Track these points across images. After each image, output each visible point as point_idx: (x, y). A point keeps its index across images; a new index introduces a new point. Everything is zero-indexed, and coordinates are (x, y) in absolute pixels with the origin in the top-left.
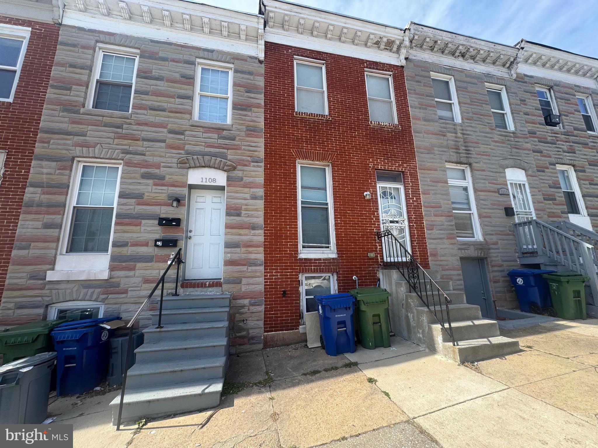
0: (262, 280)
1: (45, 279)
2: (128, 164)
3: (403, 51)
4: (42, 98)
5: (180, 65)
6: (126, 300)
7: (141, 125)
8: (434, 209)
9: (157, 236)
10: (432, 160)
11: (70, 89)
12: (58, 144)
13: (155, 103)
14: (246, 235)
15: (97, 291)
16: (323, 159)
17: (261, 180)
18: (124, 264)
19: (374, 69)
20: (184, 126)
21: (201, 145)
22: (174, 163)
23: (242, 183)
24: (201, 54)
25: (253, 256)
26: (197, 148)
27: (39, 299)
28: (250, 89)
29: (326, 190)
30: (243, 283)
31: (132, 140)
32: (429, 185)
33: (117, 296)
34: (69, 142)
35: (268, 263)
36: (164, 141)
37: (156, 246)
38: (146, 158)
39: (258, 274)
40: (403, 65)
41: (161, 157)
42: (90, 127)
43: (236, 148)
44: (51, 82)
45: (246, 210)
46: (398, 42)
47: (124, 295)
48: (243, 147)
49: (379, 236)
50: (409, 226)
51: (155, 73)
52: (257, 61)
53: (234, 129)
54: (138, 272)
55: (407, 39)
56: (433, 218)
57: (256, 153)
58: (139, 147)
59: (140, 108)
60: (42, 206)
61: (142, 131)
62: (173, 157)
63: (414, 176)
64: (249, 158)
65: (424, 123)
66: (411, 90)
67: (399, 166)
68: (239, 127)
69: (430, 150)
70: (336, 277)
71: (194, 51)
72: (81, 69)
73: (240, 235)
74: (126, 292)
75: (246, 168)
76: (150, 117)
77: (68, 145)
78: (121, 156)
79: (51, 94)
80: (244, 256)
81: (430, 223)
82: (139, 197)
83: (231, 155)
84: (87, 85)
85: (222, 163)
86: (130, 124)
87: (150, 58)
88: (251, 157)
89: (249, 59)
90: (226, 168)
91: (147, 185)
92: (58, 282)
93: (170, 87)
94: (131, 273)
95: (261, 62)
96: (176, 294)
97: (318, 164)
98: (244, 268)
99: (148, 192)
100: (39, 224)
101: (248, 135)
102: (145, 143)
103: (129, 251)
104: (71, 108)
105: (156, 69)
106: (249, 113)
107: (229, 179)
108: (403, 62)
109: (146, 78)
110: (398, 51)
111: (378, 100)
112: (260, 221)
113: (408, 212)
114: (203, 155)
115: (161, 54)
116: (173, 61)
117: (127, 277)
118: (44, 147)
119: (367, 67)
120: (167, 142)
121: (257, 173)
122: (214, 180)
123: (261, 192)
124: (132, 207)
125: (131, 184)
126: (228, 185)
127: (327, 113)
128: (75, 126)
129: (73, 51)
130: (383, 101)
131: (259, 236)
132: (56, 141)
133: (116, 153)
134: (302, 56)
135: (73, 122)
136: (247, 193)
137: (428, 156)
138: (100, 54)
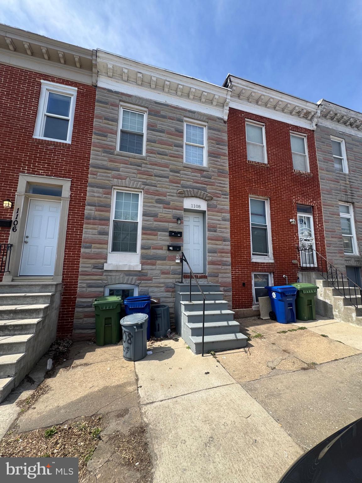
0: (230, 275)
1: (103, 269)
2: (147, 192)
3: (315, 120)
4: (89, 141)
5: (174, 121)
6: (152, 285)
7: (153, 165)
8: (331, 233)
9: (168, 243)
10: (331, 199)
11: (106, 136)
12: (103, 176)
13: (160, 149)
14: (220, 245)
15: (135, 278)
16: (264, 194)
17: (228, 208)
18: (149, 261)
19: (295, 131)
20: (179, 167)
21: (191, 181)
22: (175, 193)
23: (216, 209)
24: (188, 114)
25: (225, 259)
26: (189, 183)
27: (100, 281)
28: (219, 142)
29: (265, 216)
30: (219, 276)
31: (148, 175)
32: (328, 217)
33: (146, 282)
34: (109, 175)
35: (233, 264)
36: (167, 177)
37: (169, 250)
38: (158, 189)
39: (228, 271)
40: (314, 129)
41: (167, 188)
42: (122, 165)
43: (212, 184)
44: (94, 130)
45: (220, 228)
46: (313, 114)
47: (150, 282)
48: (216, 184)
49: (298, 248)
50: (316, 243)
51: (159, 127)
52: (223, 122)
53: (210, 171)
54: (158, 267)
55: (319, 112)
56: (330, 239)
57: (225, 189)
58: (154, 180)
59: (151, 153)
60: (96, 219)
61: (154, 169)
62: (174, 189)
63: (320, 209)
64: (220, 192)
65: (326, 172)
66: (319, 148)
67: (311, 202)
68: (214, 169)
69: (329, 192)
70: (272, 276)
71: (183, 111)
72: (112, 121)
73: (217, 244)
74: (151, 280)
75: (218, 199)
76: (157, 159)
77: (109, 177)
78: (143, 186)
79: (95, 139)
80: (219, 259)
81: (329, 242)
82: (155, 216)
83: (209, 189)
84: (116, 133)
85: (205, 195)
86: (146, 164)
87: (155, 115)
88: (221, 191)
89: (217, 120)
90: (207, 198)
91: (160, 208)
92: (111, 271)
93: (169, 138)
94: (154, 267)
95: (225, 122)
96: (182, 282)
97: (261, 198)
98: (220, 267)
99: (160, 213)
100: (95, 232)
101: (219, 176)
102: (156, 178)
103: (152, 252)
104: (108, 150)
105: (160, 123)
106: (219, 160)
107: (208, 206)
108: (314, 128)
109: (153, 130)
110: (311, 120)
111: (297, 154)
112: (228, 235)
113: (315, 234)
114: (194, 188)
115: (162, 113)
116: (170, 118)
117: (152, 269)
118: (94, 178)
119: (291, 130)
120: (170, 178)
121: (225, 203)
122: (199, 206)
123: (228, 216)
124: (151, 223)
125: (150, 207)
126: (208, 210)
127: (266, 162)
128: (112, 163)
129: (107, 108)
130: (301, 155)
131: (227, 246)
132: (101, 174)
133: (139, 184)
134: (250, 119)
135: (111, 161)
136: (219, 216)
137: (328, 196)
138: (121, 110)
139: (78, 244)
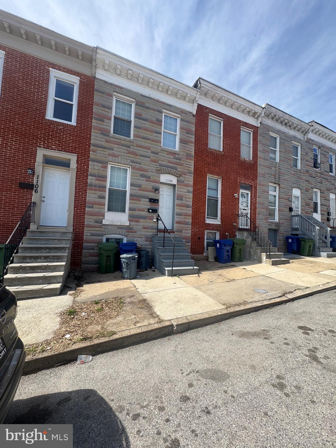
0: (190, 231)
1: (102, 223)
2: (133, 168)
3: (260, 119)
4: (90, 125)
5: (156, 112)
6: (136, 236)
7: (139, 147)
8: (262, 205)
9: (149, 207)
10: (264, 181)
11: (103, 121)
12: (101, 154)
13: (144, 135)
14: (184, 210)
15: (125, 230)
16: (218, 174)
17: (192, 183)
18: (135, 219)
19: (245, 126)
20: (158, 150)
21: (166, 162)
22: (154, 170)
23: (184, 184)
24: (166, 107)
25: (187, 220)
26: (164, 163)
27: (100, 232)
28: (188, 132)
29: (218, 191)
30: (183, 232)
31: (135, 155)
32: (261, 193)
33: (133, 233)
34: (106, 153)
35: (193, 224)
36: (149, 157)
37: (149, 212)
38: (142, 166)
39: (189, 229)
40: (258, 126)
41: (149, 166)
42: (115, 146)
43: (181, 165)
44: (93, 115)
45: (185, 198)
46: (259, 114)
47: (135, 234)
48: (185, 165)
49: (238, 215)
50: (251, 212)
51: (144, 116)
52: (192, 115)
53: (181, 154)
54: (141, 224)
55: (263, 113)
56: (261, 210)
57: (190, 169)
58: (138, 159)
59: (138, 137)
60: (96, 187)
61: (139, 150)
62: (154, 167)
63: (256, 188)
64: (187, 171)
65: (263, 160)
66: (260, 141)
67: (250, 182)
68: (183, 153)
69: (264, 176)
70: (219, 233)
71: (163, 105)
72: (108, 109)
73: (182, 210)
74: (136, 232)
75: (185, 176)
76: (142, 142)
77: (106, 154)
78: (131, 163)
79: (94, 123)
80: (183, 220)
81: (259, 212)
82: (139, 186)
83: (179, 168)
84: (110, 119)
85: (176, 173)
86: (134, 146)
87: (141, 106)
88: (188, 170)
89: (188, 113)
90: (177, 175)
91: (143, 180)
92: (107, 225)
93: (151, 126)
94: (138, 224)
95: (194, 116)
96: (157, 235)
97: (216, 177)
98: (184, 226)
99: (143, 184)
100: (96, 196)
101: (187, 158)
102: (141, 157)
103: (137, 213)
104: (105, 133)
105: (146, 114)
106: (188, 146)
107: (178, 181)
108: (259, 125)
109: (140, 119)
110: (257, 118)
111: (245, 145)
112: (190, 203)
113: (251, 205)
114: (168, 167)
115: (147, 105)
116: (152, 109)
117: (136, 225)
118: (94, 155)
119: (242, 126)
120: (151, 158)
121: (190, 179)
122: (171, 181)
123: (191, 189)
124: (137, 191)
125: (136, 179)
126: (178, 184)
127: (222, 150)
128: (108, 144)
129: (103, 97)
130: (247, 146)
131: (190, 211)
132: (100, 151)
133: (128, 162)
134: (213, 114)
135: (107, 141)
136: (185, 189)
137: (262, 178)
138: (114, 99)
139: (83, 205)
